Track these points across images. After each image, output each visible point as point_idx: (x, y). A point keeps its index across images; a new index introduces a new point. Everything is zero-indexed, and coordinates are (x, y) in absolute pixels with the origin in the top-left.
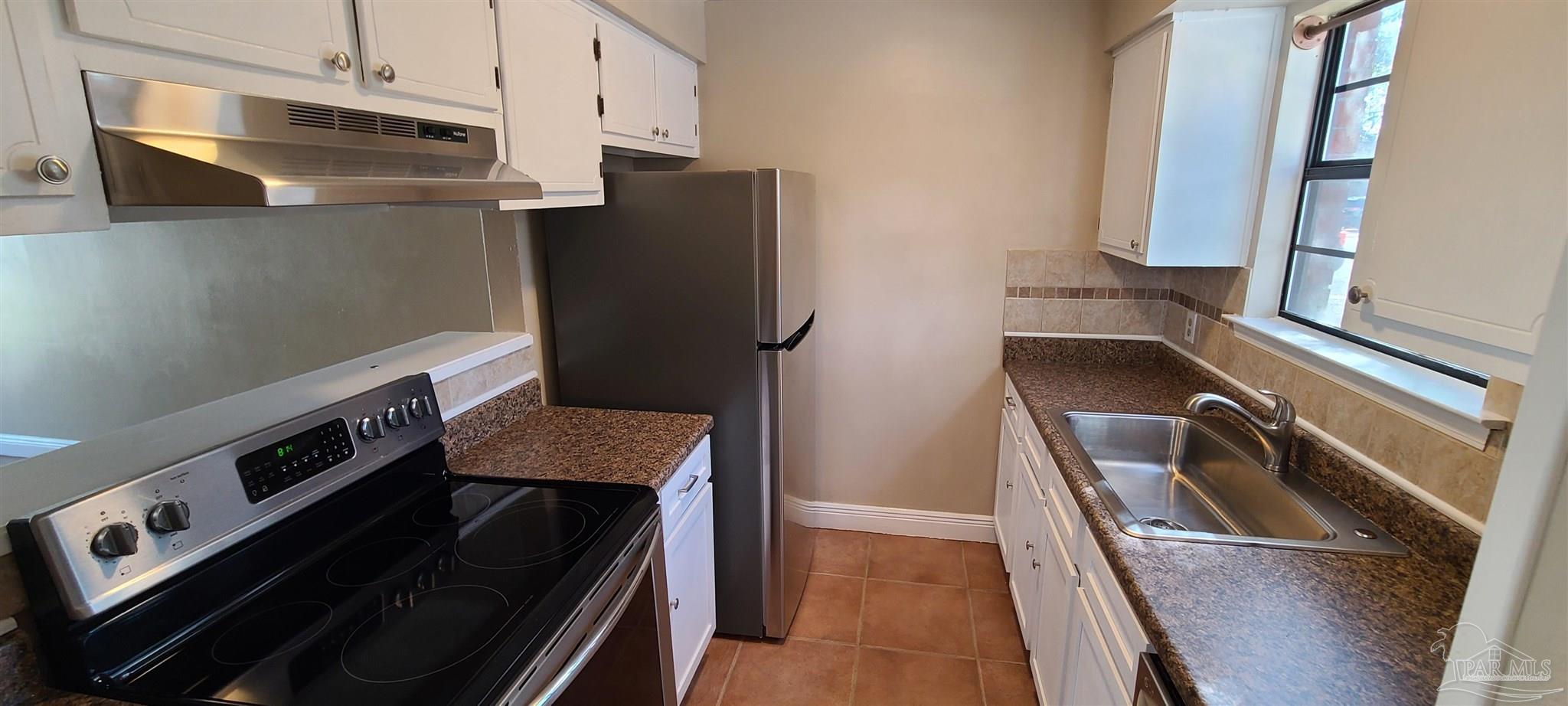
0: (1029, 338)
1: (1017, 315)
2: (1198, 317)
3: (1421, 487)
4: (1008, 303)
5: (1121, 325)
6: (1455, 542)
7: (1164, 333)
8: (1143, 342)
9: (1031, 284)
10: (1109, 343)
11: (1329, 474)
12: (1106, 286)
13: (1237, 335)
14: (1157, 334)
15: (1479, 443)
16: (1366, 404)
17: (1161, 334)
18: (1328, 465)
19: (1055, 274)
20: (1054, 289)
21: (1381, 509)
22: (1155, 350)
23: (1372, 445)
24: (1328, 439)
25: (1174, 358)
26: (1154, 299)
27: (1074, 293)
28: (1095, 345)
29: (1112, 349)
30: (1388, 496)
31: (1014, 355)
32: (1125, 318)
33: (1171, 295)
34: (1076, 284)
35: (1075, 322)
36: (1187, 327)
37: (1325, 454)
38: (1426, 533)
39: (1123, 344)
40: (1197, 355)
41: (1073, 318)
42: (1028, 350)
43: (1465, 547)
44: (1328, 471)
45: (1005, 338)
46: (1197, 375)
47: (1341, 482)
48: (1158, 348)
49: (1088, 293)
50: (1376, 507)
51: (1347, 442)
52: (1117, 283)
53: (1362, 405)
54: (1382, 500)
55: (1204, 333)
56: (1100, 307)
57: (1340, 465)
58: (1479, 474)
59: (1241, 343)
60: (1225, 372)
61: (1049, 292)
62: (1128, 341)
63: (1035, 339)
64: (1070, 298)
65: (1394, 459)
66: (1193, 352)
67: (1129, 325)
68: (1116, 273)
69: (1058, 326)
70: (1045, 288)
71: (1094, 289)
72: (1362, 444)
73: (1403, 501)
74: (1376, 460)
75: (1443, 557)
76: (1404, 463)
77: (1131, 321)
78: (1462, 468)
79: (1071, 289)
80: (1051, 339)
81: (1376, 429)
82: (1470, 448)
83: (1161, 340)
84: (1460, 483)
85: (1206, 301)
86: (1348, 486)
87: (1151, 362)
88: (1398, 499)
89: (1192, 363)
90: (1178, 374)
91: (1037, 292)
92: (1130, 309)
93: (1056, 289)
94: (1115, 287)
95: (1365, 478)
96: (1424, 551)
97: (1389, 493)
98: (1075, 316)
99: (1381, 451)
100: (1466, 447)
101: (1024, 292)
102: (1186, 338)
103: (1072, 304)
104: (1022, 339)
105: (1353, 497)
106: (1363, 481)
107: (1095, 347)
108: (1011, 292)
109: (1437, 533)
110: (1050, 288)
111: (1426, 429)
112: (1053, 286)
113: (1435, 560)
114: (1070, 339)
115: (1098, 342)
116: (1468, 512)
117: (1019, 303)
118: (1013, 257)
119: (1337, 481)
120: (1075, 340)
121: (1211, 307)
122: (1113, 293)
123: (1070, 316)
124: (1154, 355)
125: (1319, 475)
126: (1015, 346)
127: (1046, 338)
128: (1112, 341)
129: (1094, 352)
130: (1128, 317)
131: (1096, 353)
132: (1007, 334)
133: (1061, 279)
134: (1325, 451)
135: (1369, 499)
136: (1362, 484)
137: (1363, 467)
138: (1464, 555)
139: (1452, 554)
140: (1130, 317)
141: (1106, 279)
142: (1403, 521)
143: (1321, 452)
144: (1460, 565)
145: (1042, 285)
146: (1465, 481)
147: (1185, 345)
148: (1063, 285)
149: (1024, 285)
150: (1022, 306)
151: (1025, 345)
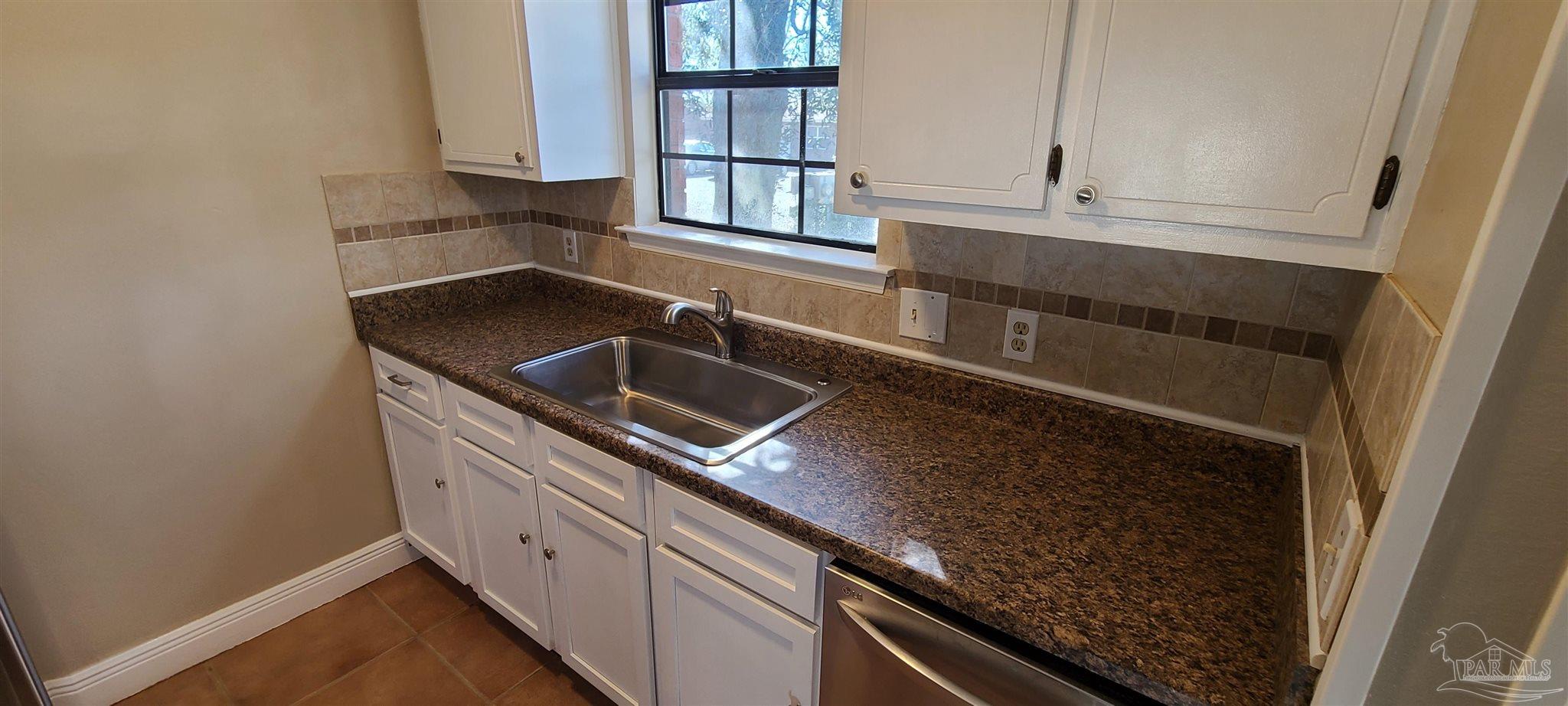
0: (386, 294)
1: (360, 266)
2: (577, 235)
3: (841, 333)
4: (343, 252)
5: (490, 256)
6: (880, 364)
7: (536, 258)
8: (517, 272)
9: (369, 221)
10: (485, 280)
11: (767, 347)
12: (464, 214)
13: (632, 245)
14: (527, 261)
15: (880, 289)
16: (783, 281)
17: (531, 260)
18: (764, 340)
19: (398, 205)
20: (403, 224)
21: (818, 360)
22: (531, 278)
23: (795, 313)
24: (755, 318)
25: (559, 281)
26: (518, 222)
27: (429, 227)
28: (469, 286)
29: (489, 286)
30: (823, 348)
31: (372, 321)
32: (493, 249)
33: (533, 216)
34: (428, 215)
35: (439, 263)
36: (566, 247)
37: (760, 331)
38: (857, 366)
39: (499, 279)
40: (585, 274)
41: (436, 257)
42: (390, 309)
43: (887, 366)
44: (765, 344)
45: (351, 300)
46: (597, 294)
47: (779, 349)
48: (534, 275)
49: (446, 224)
50: (815, 360)
51: (772, 316)
52: (475, 210)
53: (780, 283)
54: (818, 353)
55: (589, 252)
56: (464, 239)
57: (777, 337)
58: (882, 311)
59: (640, 253)
60: (626, 284)
61: (397, 230)
62: (503, 274)
63: (395, 293)
64: (425, 233)
65: (816, 319)
66: (580, 270)
67: (500, 256)
68: (471, 197)
69: (420, 271)
70: (390, 224)
71: (451, 218)
72: (787, 314)
73: (835, 348)
74: (801, 324)
75: (873, 378)
76: (825, 320)
77: (500, 251)
78: (870, 311)
79: (423, 222)
80: (416, 289)
81: (797, 299)
82: (872, 294)
83: (533, 267)
84: (870, 322)
85: (583, 217)
86: (787, 351)
87: (530, 292)
88: (831, 348)
89: (585, 283)
90: (571, 297)
91: (380, 231)
92: (496, 238)
93: (405, 224)
94: (475, 214)
95: (800, 340)
96: (859, 379)
97: (823, 345)
98: (438, 255)
99: (805, 315)
100: (870, 294)
101: (363, 233)
102: (568, 258)
103: (430, 240)
104: (377, 298)
105: (793, 359)
106: (799, 343)
107: (470, 288)
108: (342, 235)
109: (866, 363)
110: (398, 224)
111: (838, 289)
112: (399, 220)
113: (867, 382)
114: (440, 284)
115: (471, 281)
116: (879, 341)
117: (359, 249)
118: (332, 186)
119: (776, 350)
120: (446, 284)
121: (592, 222)
122: (474, 222)
123: (432, 256)
124: (531, 284)
125: (758, 350)
126: (370, 308)
127: (409, 289)
128: (487, 277)
129: (470, 293)
130: (495, 247)
131: (473, 294)
132: (353, 294)
133: (407, 211)
134: (759, 328)
135: (807, 356)
136: (799, 345)
137: (794, 332)
138: (888, 371)
139: (879, 373)
140: (498, 247)
141: (460, 205)
142: (838, 363)
143: (755, 330)
144: (886, 379)
145: (383, 221)
146: (873, 319)
147: (569, 266)
148: (413, 218)
149: (359, 223)
150: (364, 252)
151: (384, 304)
